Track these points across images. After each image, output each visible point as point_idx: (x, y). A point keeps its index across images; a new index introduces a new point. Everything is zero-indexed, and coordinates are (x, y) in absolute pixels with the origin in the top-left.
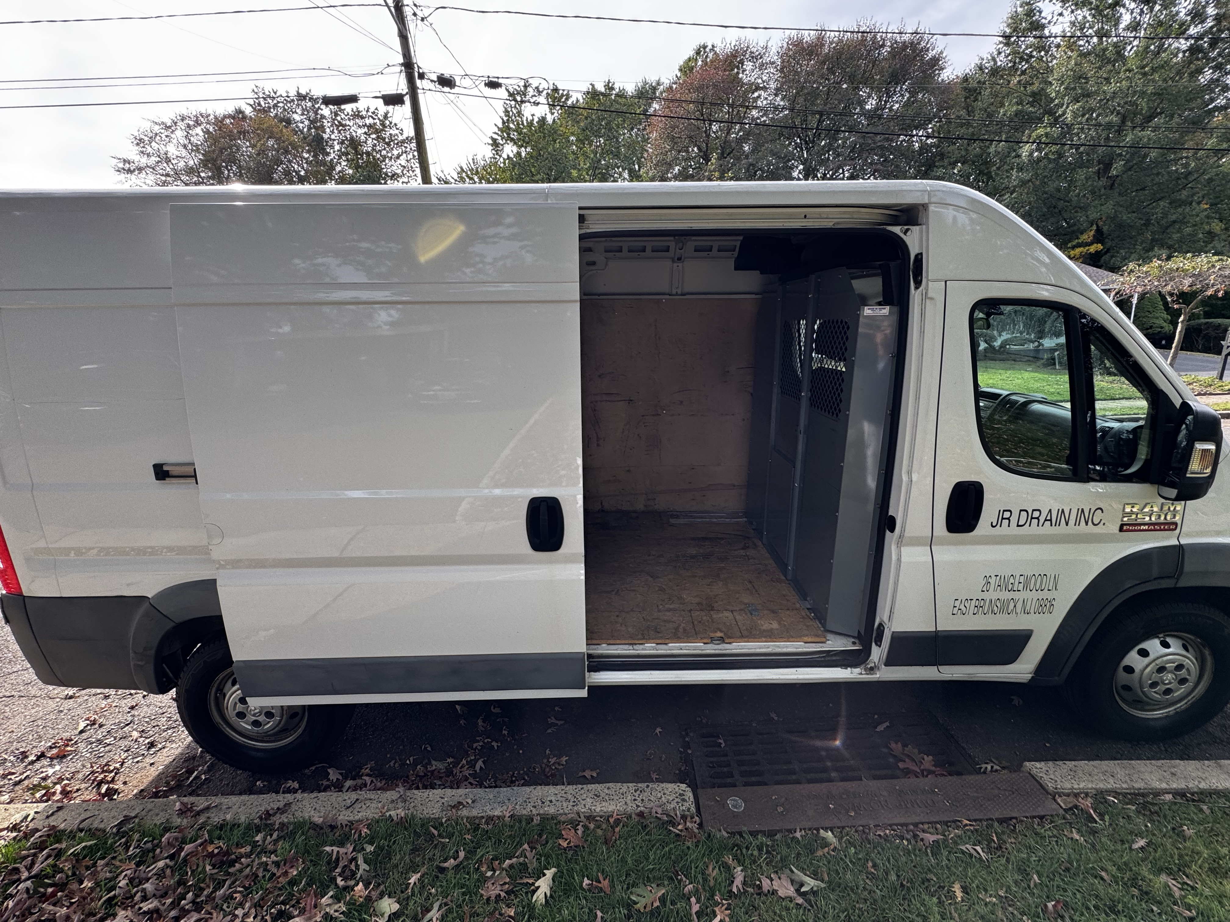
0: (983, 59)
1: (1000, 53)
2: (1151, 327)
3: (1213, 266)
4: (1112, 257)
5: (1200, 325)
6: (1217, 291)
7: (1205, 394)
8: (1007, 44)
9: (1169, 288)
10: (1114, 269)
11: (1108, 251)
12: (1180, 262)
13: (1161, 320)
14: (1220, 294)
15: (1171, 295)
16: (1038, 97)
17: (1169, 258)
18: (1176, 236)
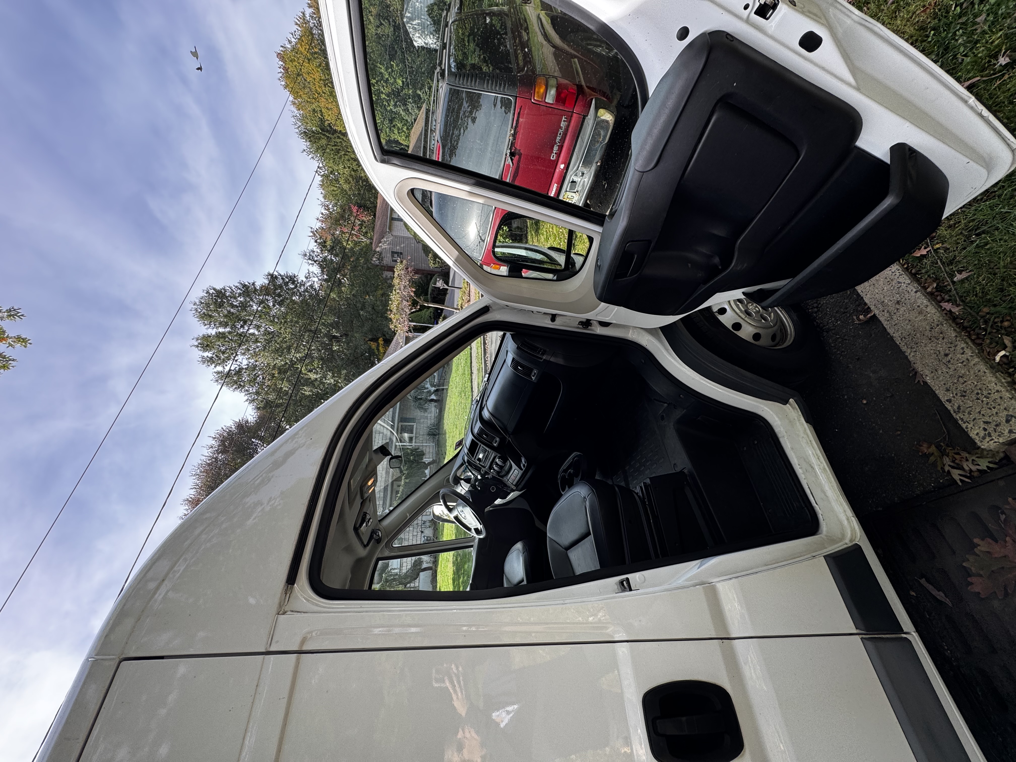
0: (248, 399)
1: (247, 391)
2: (430, 317)
3: (398, 293)
4: (388, 334)
5: (431, 297)
6: (412, 291)
7: (469, 294)
8: (244, 386)
9: (407, 310)
10: (394, 333)
11: (384, 335)
12: (393, 306)
13: (426, 314)
14: (414, 290)
15: (411, 309)
16: (282, 371)
17: (391, 311)
18: (381, 308)
